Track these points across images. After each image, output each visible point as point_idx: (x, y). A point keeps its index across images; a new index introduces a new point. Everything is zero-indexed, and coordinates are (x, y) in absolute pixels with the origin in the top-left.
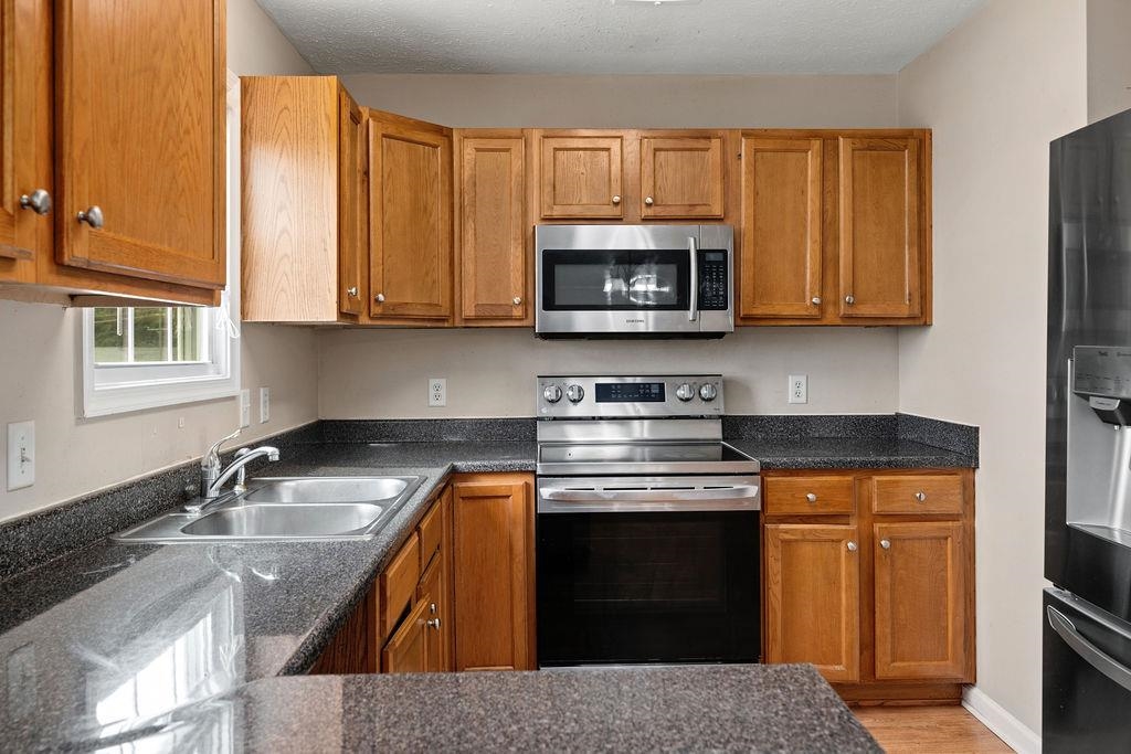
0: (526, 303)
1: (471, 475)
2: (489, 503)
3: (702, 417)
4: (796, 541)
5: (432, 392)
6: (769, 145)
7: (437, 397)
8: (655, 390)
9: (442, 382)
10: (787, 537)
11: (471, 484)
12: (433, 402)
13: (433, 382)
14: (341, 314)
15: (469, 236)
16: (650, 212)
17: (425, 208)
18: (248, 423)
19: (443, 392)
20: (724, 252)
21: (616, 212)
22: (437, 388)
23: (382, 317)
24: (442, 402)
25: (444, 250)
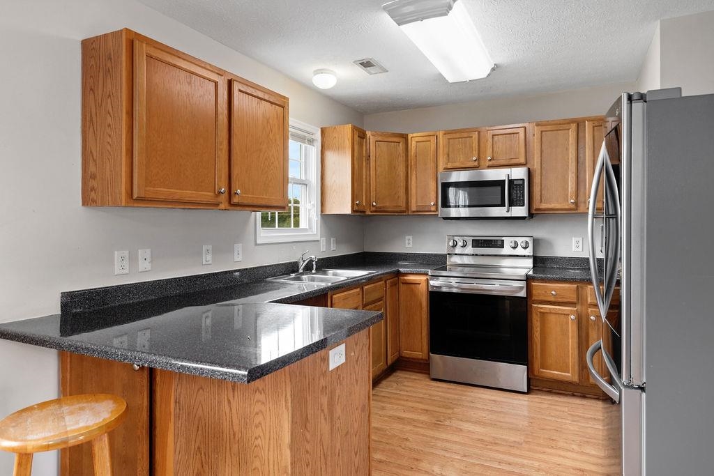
0: (436, 204)
1: (406, 274)
2: (413, 286)
3: (525, 256)
4: (547, 313)
5: (407, 242)
6: (549, 128)
7: (409, 244)
8: (500, 243)
9: (411, 237)
10: (542, 310)
11: (406, 278)
12: (407, 246)
13: (407, 237)
14: (353, 211)
15: (414, 177)
16: (491, 163)
17: (395, 168)
18: (324, 250)
19: (411, 241)
20: (523, 180)
21: (476, 164)
22: (409, 240)
23: (376, 211)
24: (411, 246)
25: (403, 184)
